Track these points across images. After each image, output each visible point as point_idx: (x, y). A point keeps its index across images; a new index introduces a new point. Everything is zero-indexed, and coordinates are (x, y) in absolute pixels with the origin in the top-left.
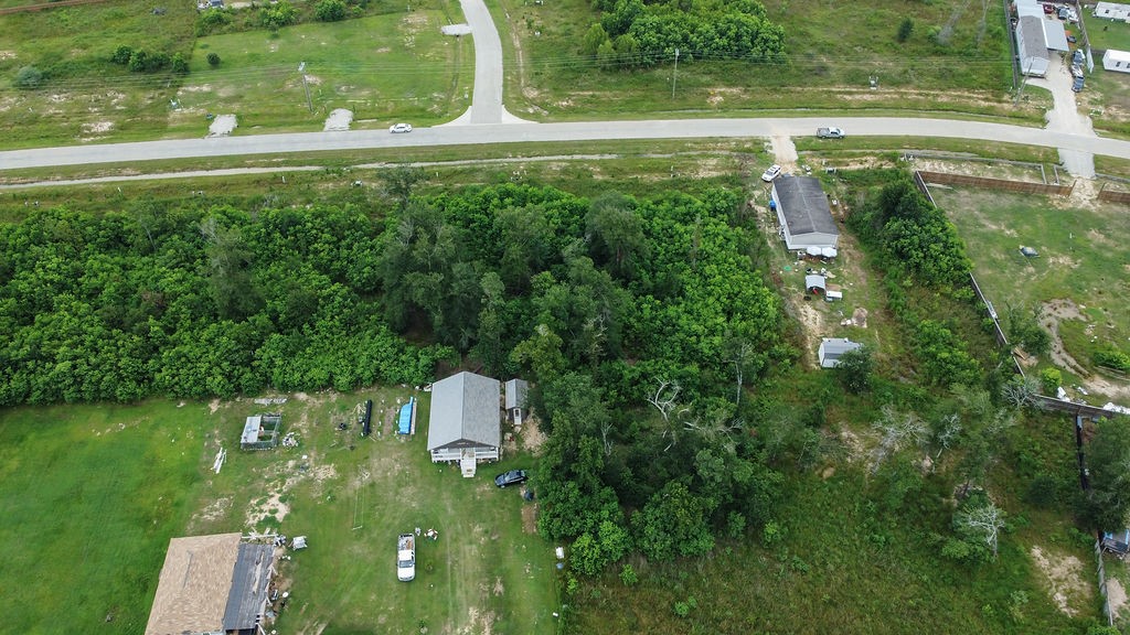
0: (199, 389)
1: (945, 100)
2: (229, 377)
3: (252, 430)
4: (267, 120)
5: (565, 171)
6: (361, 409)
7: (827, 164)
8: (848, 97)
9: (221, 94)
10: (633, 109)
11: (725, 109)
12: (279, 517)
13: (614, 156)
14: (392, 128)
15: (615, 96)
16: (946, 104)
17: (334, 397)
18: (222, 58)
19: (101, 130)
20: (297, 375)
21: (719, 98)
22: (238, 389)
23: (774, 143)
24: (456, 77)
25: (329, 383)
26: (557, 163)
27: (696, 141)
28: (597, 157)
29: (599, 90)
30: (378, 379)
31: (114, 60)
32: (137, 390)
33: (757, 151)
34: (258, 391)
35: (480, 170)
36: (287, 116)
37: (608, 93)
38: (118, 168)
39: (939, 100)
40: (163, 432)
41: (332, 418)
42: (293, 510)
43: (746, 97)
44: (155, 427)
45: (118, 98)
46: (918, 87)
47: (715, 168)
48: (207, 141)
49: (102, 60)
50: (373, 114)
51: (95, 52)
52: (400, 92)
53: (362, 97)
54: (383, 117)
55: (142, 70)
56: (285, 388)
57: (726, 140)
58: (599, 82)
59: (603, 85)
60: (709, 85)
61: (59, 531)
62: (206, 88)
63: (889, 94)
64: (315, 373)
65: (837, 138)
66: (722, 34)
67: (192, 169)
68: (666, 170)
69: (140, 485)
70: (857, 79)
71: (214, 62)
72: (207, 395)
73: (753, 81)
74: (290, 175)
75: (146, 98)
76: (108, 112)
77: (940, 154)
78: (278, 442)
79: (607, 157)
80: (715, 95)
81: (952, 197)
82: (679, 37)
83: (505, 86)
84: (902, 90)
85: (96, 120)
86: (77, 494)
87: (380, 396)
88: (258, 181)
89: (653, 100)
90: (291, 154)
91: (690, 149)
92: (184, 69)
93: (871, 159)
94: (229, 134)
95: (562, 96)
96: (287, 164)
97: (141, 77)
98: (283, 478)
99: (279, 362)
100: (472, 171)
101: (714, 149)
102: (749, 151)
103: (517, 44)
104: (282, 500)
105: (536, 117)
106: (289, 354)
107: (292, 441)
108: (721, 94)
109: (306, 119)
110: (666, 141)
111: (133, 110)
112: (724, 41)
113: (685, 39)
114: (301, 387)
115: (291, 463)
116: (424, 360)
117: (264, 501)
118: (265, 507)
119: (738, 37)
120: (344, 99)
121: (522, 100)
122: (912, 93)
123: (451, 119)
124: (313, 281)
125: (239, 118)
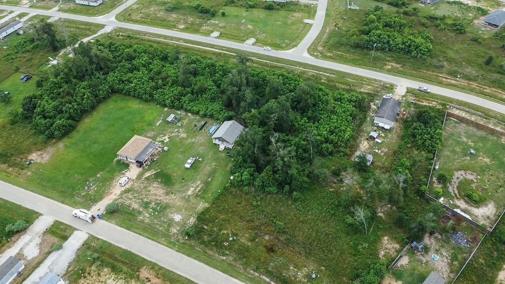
0: (164, 103)
1: (488, 91)
2: (172, 102)
3: (171, 118)
4: (228, 36)
5: (313, 76)
6: (203, 123)
7: (414, 100)
8: (444, 80)
9: (220, 25)
10: (354, 62)
11: (389, 71)
12: (165, 141)
13: (334, 76)
14: (265, 48)
15: (350, 56)
16: (486, 92)
17: (198, 117)
18: (226, 14)
19: (181, 27)
20: (190, 107)
21: (390, 67)
22: (173, 107)
23: (398, 88)
24: (298, 37)
25: (197, 113)
26: (312, 72)
27: (368, 79)
28: (328, 75)
29: (345, 53)
30: (212, 116)
31: (195, 8)
32: (149, 98)
33: (390, 88)
34: (178, 109)
35: (284, 68)
36: (236, 36)
37: (348, 55)
38: (178, 39)
39: (485, 90)
40: (150, 111)
41: (194, 123)
42: (170, 141)
43: (401, 69)
44: (149, 109)
45: (190, 19)
46: (479, 83)
47: (368, 90)
48: (208, 38)
49: (192, 7)
50: (262, 42)
51: (191, 4)
52: (275, 37)
53: (262, 37)
54: (265, 43)
55: (201, 12)
56: (186, 110)
57: (380, 81)
58: (347, 50)
59: (348, 51)
60: (388, 61)
61: (113, 125)
62: (216, 22)
63: (464, 83)
64: (194, 108)
65: (426, 92)
66: (404, 43)
67: (199, 45)
68: (349, 85)
69: (137, 122)
70: (453, 74)
71: (223, 14)
72: (165, 106)
73: (408, 64)
74: (225, 54)
75: (198, 21)
76: (186, 22)
77: (467, 109)
78: (176, 124)
79: (332, 75)
80: (388, 65)
81: (457, 125)
82: (385, 41)
83: (312, 44)
84: (471, 83)
85: (181, 24)
86: (122, 118)
87: (210, 121)
88: (214, 53)
89: (363, 61)
90: (229, 48)
91: (364, 81)
92: (213, 15)
93: (434, 103)
94: (215, 38)
95: (329, 52)
96: (226, 51)
97: (200, 14)
98: (172, 133)
99: (187, 102)
100: (282, 68)
101: (374, 83)
102: (387, 87)
103: (327, 31)
104: (168, 138)
105: (316, 57)
106: (191, 101)
107: (180, 125)
108: (391, 65)
109: (241, 39)
110: (357, 76)
111: (192, 24)
112: (403, 46)
113: (388, 42)
114: (190, 111)
115: (176, 130)
116: (226, 114)
117: (164, 136)
118: (163, 138)
119: (410, 46)
120: (256, 35)
121: (315, 50)
122: (474, 85)
123: (286, 50)
124: (209, 83)
125: (221, 33)
